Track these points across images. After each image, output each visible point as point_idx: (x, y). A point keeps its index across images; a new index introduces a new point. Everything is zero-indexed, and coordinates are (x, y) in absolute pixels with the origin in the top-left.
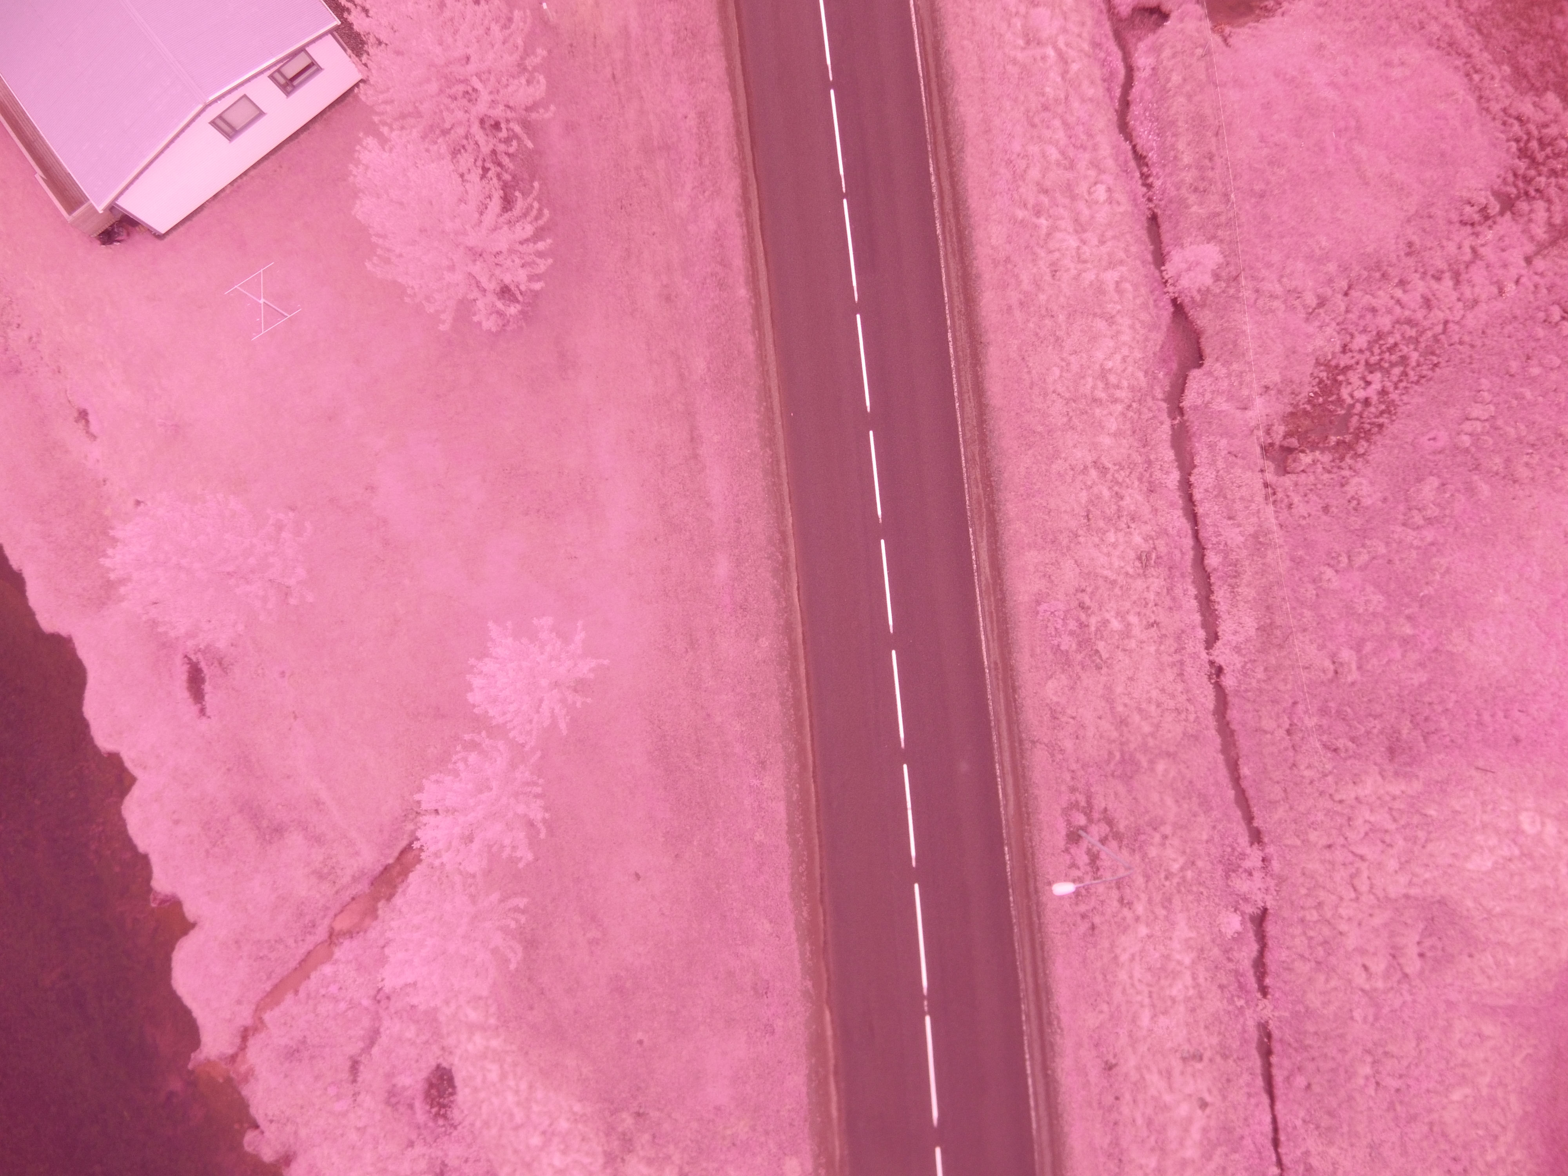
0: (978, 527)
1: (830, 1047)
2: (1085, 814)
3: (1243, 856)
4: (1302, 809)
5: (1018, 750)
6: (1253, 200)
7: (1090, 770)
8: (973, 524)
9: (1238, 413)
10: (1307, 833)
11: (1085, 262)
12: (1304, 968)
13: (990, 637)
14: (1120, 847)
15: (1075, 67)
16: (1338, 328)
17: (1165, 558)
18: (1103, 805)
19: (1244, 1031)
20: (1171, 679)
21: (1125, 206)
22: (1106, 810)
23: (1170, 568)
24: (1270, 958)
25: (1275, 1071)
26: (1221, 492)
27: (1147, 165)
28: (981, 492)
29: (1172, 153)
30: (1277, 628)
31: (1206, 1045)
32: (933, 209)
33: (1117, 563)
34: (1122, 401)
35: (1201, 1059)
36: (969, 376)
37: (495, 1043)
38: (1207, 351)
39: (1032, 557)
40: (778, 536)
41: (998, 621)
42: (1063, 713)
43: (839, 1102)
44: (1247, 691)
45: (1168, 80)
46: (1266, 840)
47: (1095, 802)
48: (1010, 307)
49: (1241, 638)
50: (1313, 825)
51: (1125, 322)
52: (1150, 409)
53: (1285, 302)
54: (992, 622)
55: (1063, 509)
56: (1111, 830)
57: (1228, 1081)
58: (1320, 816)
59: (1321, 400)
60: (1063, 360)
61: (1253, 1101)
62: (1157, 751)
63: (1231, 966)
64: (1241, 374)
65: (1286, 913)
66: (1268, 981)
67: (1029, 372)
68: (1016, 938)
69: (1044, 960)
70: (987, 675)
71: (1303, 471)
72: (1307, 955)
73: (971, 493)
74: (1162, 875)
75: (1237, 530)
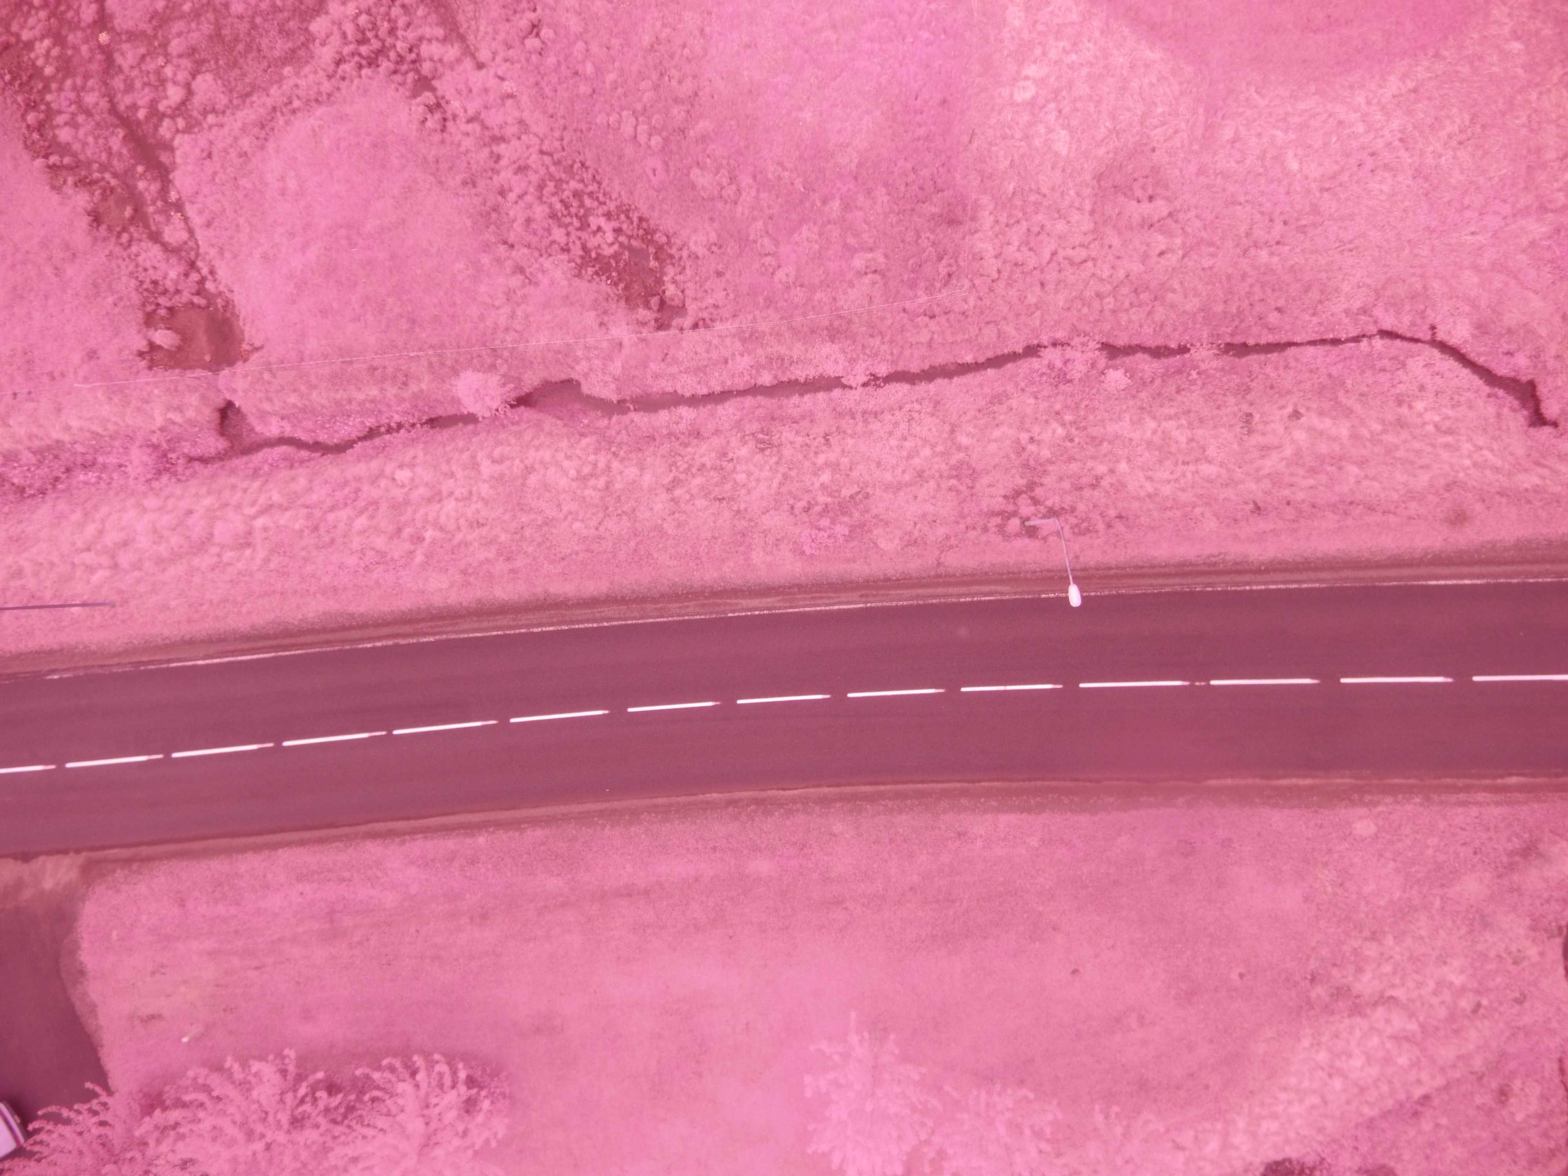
0: (728, 608)
1: (1242, 782)
2: (1008, 518)
3: (1051, 366)
4: (1005, 309)
5: (947, 579)
6: (417, 330)
7: (966, 510)
8: (724, 612)
9: (626, 351)
10: (1029, 305)
11: (471, 493)
12: (1160, 313)
13: (836, 600)
14: (1042, 485)
15: (276, 498)
16: (545, 256)
17: (764, 424)
18: (1001, 500)
19: (1223, 370)
20: (879, 424)
21: (418, 451)
22: (1005, 497)
23: (773, 419)
24: (1151, 343)
25: (1263, 341)
26: (700, 370)
27: (379, 427)
28: (692, 604)
29: (368, 405)
30: (831, 325)
31: (1236, 408)
32: (409, 645)
33: (766, 473)
34: (609, 461)
35: (1251, 415)
36: (578, 612)
37: (1241, 1124)
38: (563, 377)
39: (757, 557)
40: (730, 809)
41: (820, 592)
42: (910, 534)
43: (1298, 776)
44: (892, 354)
45: (295, 406)
46: (1035, 342)
47: (997, 509)
48: (512, 571)
49: (842, 357)
50: (1022, 299)
51: (532, 455)
52: (618, 433)
53: (518, 305)
54: (821, 598)
55: (712, 524)
56: (1025, 493)
57: (1272, 387)
58: (1013, 293)
59: (614, 274)
60: (566, 518)
61: (1293, 364)
62: (949, 443)
63: (1158, 381)
64: (587, 348)
65: (1107, 327)
66: (1173, 345)
67: (577, 554)
68: (1132, 592)
69: (1152, 567)
70: (873, 605)
71: (683, 292)
72: (1148, 308)
73: (693, 613)
74: (1069, 444)
75: (738, 357)
